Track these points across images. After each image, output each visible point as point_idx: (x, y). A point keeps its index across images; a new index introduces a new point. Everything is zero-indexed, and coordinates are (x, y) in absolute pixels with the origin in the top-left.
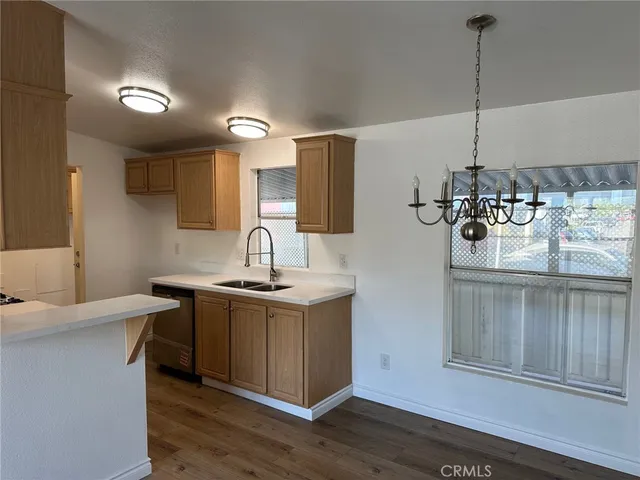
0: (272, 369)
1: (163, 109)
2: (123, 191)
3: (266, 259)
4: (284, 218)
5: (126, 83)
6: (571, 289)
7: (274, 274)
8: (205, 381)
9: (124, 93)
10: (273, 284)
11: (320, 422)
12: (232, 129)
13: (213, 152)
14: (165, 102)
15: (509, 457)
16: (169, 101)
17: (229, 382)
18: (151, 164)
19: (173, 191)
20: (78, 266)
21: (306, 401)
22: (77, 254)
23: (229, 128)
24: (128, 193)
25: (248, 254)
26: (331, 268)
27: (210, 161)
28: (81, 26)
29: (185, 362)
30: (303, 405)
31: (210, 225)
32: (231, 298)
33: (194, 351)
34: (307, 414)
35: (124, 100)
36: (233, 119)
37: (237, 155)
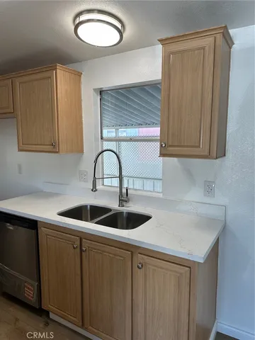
8: (52, 316)
13: (54, 68)
17: (82, 327)
25: (95, 179)
27: (51, 78)
31: (54, 148)
33: (39, 286)
37: (79, 74)
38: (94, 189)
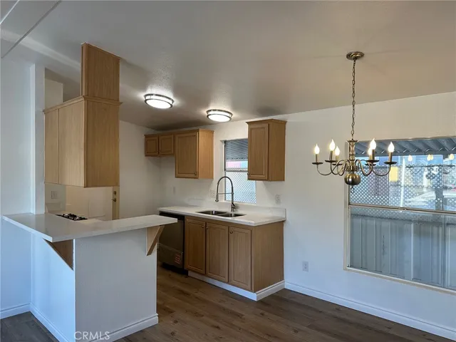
0: (232, 266)
1: (170, 106)
2: (143, 156)
3: (229, 197)
4: (241, 171)
5: (149, 92)
6: (448, 224)
7: (234, 207)
8: (190, 273)
9: (147, 98)
10: (233, 213)
11: (262, 302)
12: (209, 117)
13: (198, 131)
14: (171, 102)
15: (386, 330)
16: (173, 101)
17: (205, 274)
18: (161, 137)
19: (173, 154)
20: (115, 200)
21: (253, 289)
22: (115, 193)
23: (208, 116)
24: (146, 156)
25: (218, 194)
26: (271, 204)
27: (195, 136)
28: (129, 65)
29: (178, 261)
30: (251, 290)
31: (195, 176)
32: (207, 221)
33: (184, 254)
34: (253, 296)
35: (147, 102)
36: (210, 111)
37: (212, 132)
38: (217, 201)
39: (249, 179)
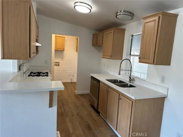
7: (131, 79)
17: (106, 119)
18: (98, 35)
19: (102, 44)
24: (93, 46)
25: (120, 70)
32: (108, 87)
33: (98, 102)
38: (119, 74)
39: (140, 62)
